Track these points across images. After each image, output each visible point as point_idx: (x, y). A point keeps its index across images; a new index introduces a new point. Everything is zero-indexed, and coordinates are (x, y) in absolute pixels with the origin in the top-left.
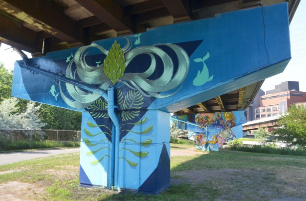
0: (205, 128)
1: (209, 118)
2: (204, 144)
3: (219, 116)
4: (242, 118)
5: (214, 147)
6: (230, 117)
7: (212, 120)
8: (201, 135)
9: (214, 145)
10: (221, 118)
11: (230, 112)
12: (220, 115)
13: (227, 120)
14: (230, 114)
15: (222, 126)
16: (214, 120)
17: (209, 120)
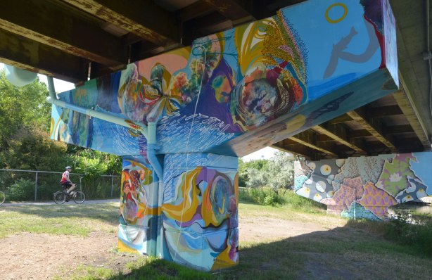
0: (142, 130)
1: (169, 77)
2: (144, 221)
3: (209, 57)
4: (345, 42)
5: (184, 241)
6: (268, 49)
7: (180, 85)
8: (138, 169)
9: (185, 226)
10: (223, 68)
11: (270, 20)
12: (215, 47)
13: (249, 72)
14: (268, 28)
15: (222, 112)
16: (188, 82)
17: (169, 88)
